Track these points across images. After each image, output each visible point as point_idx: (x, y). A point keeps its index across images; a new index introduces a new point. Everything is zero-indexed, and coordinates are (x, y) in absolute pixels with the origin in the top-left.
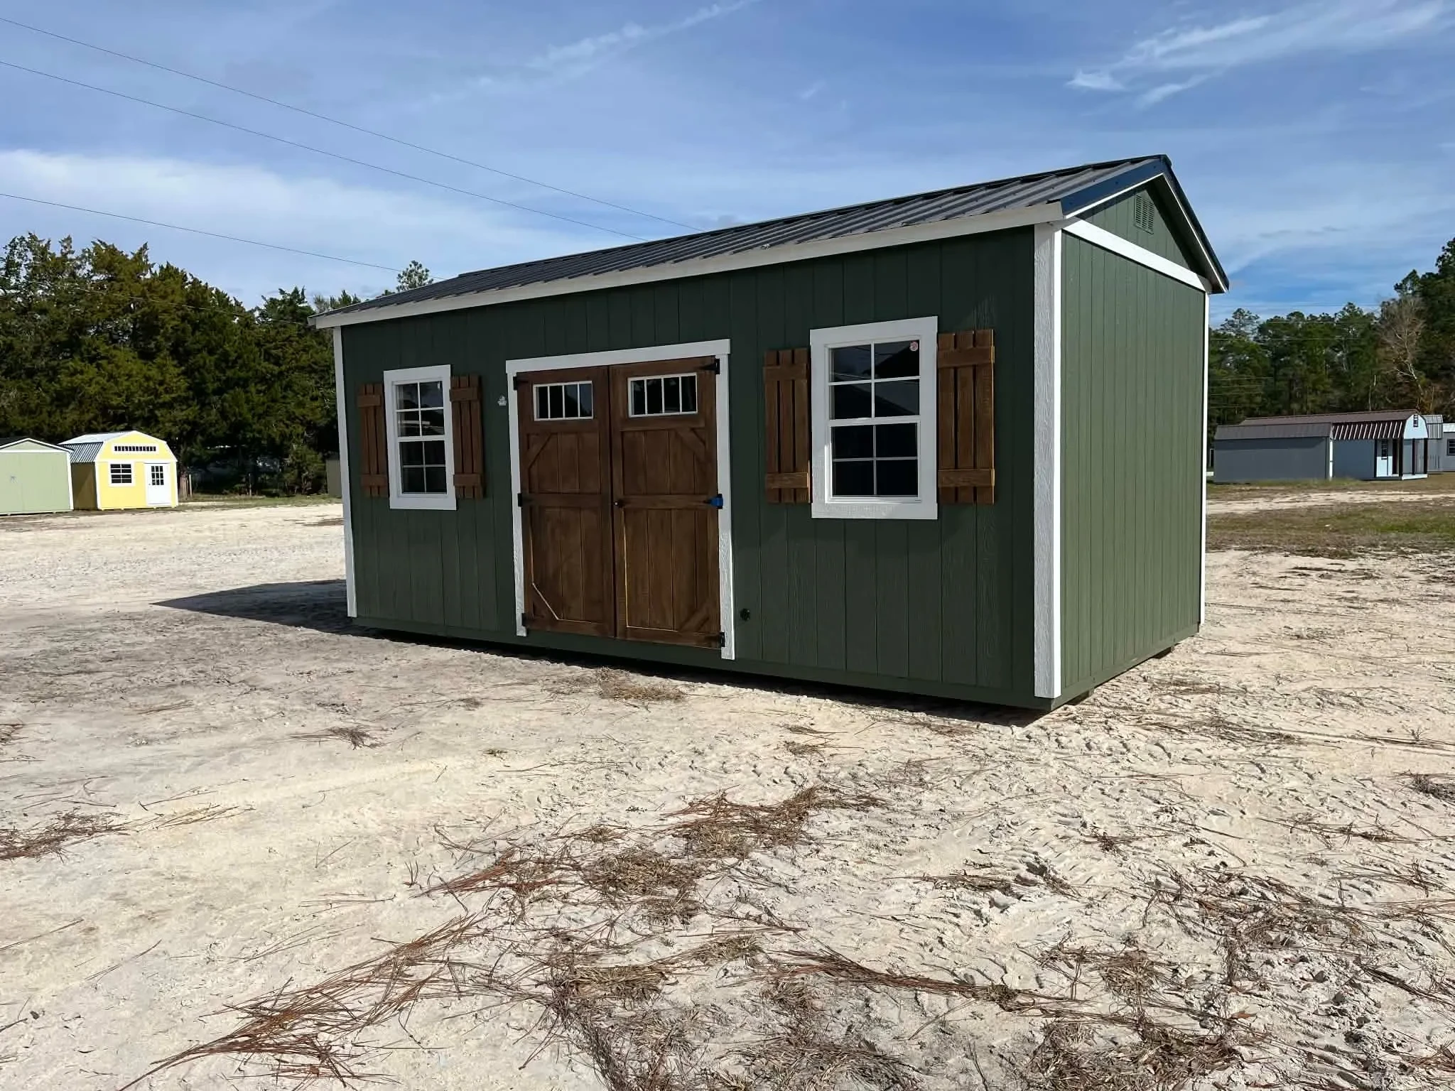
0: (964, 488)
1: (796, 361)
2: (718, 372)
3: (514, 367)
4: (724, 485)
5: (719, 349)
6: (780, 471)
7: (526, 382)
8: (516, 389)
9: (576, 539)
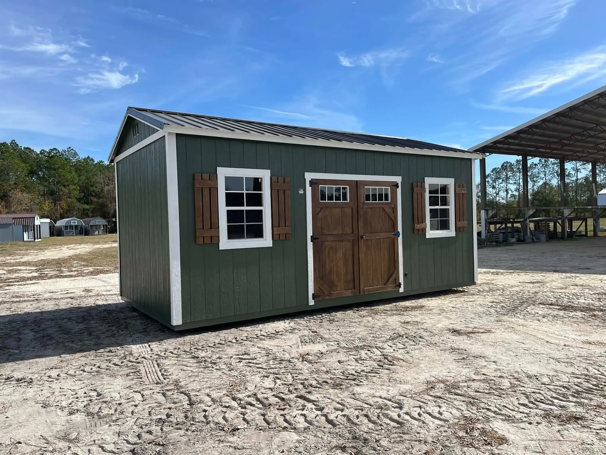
2: (398, 188)
3: (309, 176)
4: (400, 229)
5: (399, 179)
6: (418, 223)
7: (316, 184)
8: (310, 186)
9: (340, 254)
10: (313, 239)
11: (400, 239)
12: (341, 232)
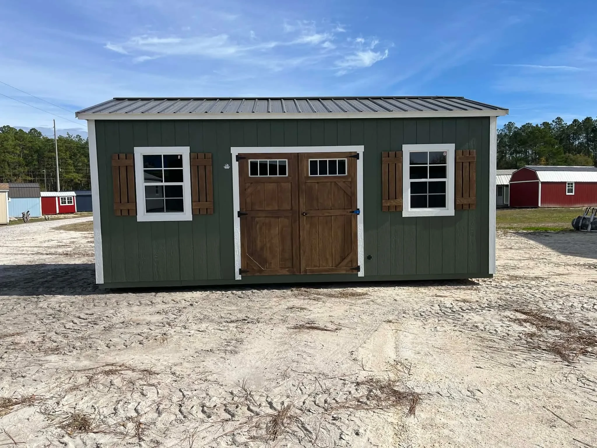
0: (466, 204)
1: (397, 157)
2: (358, 159)
3: (235, 151)
4: (360, 205)
5: (360, 149)
6: (389, 199)
7: (244, 158)
8: (237, 161)
9: (275, 231)
10: (240, 214)
11: (360, 218)
12: (276, 208)
